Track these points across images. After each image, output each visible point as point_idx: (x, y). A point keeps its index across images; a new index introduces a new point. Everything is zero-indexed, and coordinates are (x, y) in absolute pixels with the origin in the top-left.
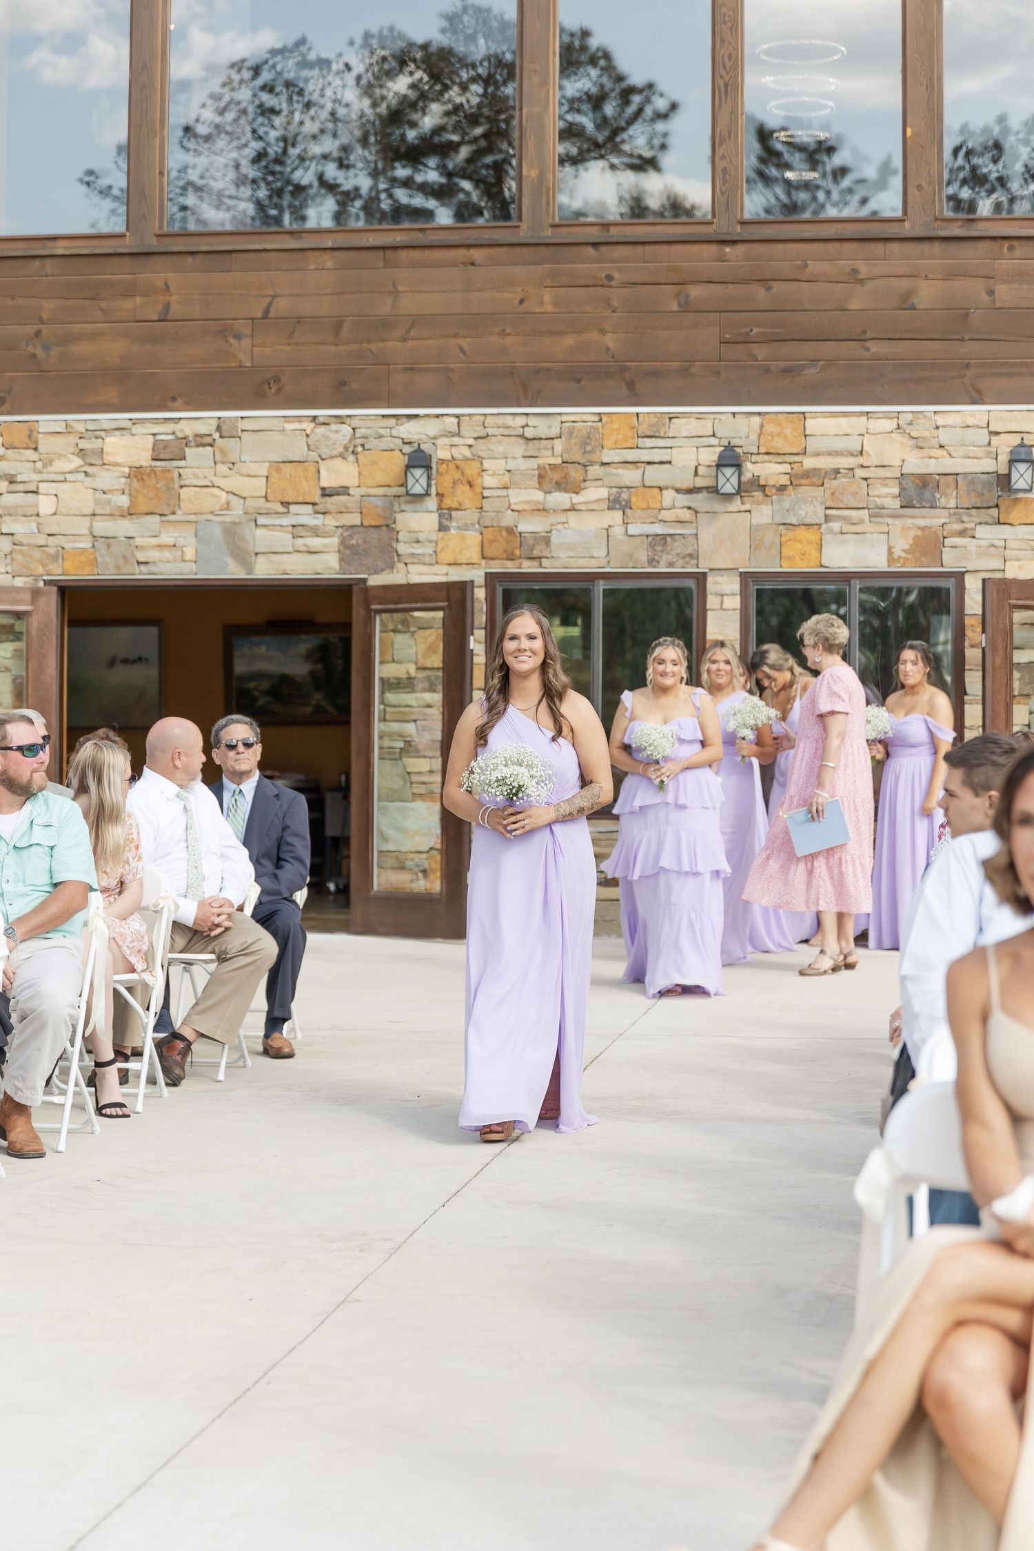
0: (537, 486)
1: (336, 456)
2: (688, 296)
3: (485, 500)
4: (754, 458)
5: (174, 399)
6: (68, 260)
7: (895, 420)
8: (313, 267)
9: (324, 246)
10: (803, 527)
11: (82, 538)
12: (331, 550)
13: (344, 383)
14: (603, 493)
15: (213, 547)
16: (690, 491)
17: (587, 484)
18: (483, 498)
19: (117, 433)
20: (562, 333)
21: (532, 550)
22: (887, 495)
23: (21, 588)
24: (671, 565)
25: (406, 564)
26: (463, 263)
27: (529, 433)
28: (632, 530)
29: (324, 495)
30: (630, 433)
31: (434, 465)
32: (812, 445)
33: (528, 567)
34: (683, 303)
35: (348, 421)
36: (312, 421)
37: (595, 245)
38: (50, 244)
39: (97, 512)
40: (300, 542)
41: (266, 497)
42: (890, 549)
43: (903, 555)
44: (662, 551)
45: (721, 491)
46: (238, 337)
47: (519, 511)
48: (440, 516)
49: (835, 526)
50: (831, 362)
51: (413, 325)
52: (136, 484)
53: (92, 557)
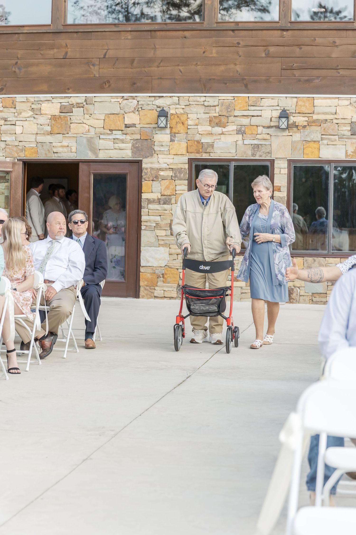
0: (209, 125)
1: (131, 112)
2: (269, 51)
3: (188, 130)
4: (294, 115)
5: (69, 89)
6: (29, 34)
7: (349, 101)
8: (123, 38)
9: (128, 30)
10: (312, 142)
11: (32, 143)
12: (128, 148)
13: (134, 84)
14: (235, 128)
15: (83, 147)
16: (269, 127)
17: (228, 124)
18: (188, 129)
19: (46, 102)
20: (220, 65)
21: (207, 150)
22: (346, 130)
23: (8, 162)
24: (261, 156)
25: (157, 154)
26: (182, 37)
27: (206, 103)
28: (246, 142)
29: (126, 127)
30: (245, 104)
31: (169, 116)
32: (317, 110)
33: (205, 156)
34: (267, 53)
35: (136, 98)
36: (122, 98)
37: (233, 30)
38: (21, 28)
39: (38, 133)
40: (116, 145)
41: (103, 127)
42: (346, 151)
43: (352, 154)
44: (257, 151)
45: (280, 128)
46: (93, 65)
47: (201, 134)
48: (171, 136)
49: (325, 142)
50: (325, 77)
51: (161, 61)
52: (53, 122)
53: (36, 150)
